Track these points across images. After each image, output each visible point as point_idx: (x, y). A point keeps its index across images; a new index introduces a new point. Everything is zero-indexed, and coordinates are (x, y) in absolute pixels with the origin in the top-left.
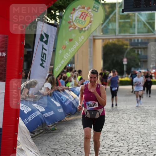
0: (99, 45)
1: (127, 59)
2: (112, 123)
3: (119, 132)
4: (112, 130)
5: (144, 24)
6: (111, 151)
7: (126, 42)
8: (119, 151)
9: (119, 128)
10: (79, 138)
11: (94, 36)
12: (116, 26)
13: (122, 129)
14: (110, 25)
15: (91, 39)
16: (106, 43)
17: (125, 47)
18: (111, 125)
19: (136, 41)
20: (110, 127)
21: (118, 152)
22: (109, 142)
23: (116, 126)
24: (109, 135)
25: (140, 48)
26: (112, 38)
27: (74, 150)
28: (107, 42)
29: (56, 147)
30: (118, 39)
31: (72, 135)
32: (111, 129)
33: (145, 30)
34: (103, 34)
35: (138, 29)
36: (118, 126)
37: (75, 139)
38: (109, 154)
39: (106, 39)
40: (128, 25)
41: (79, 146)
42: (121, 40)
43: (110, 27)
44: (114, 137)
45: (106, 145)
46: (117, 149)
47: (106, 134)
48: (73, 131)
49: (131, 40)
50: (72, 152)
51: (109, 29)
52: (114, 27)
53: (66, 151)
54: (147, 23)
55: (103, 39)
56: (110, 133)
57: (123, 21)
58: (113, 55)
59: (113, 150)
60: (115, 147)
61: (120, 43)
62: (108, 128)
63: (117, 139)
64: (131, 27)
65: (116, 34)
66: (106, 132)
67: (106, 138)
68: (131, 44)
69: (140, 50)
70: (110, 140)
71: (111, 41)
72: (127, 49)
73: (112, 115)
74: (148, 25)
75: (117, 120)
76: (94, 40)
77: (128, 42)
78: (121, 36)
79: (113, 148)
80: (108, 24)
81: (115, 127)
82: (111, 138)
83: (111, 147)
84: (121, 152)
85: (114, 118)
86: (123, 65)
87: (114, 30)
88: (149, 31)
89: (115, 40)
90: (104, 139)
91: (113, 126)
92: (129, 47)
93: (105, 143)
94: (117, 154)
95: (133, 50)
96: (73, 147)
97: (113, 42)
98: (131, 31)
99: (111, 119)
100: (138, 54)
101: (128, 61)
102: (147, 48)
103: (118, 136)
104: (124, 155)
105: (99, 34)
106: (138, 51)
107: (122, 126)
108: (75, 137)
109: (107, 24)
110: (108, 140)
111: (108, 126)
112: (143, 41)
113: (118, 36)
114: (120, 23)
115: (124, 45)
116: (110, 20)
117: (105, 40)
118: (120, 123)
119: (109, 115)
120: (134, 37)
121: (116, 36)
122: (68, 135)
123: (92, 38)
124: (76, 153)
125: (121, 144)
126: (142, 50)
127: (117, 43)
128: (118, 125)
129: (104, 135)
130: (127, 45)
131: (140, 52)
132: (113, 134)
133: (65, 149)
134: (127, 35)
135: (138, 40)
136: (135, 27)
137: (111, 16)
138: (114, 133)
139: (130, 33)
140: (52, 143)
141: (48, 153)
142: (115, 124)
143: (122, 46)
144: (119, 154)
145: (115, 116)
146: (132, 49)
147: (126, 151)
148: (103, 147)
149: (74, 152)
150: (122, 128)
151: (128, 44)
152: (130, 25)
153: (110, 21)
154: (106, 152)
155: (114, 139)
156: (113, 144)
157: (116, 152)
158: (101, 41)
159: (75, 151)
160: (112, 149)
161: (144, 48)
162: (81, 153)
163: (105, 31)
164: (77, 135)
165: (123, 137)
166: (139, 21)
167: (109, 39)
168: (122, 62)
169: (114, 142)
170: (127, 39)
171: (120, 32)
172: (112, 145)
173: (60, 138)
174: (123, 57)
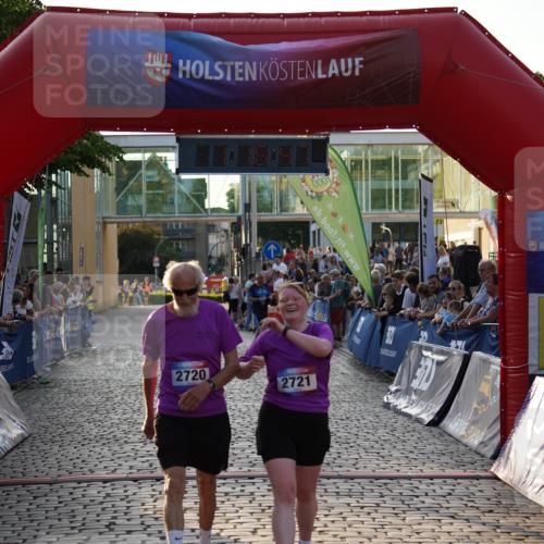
0: (113, 232)
1: (160, 257)
5: (188, 199)
7: (156, 229)
10: (92, 397)
12: (142, 201)
14: (130, 198)
15: (98, 223)
16: (124, 229)
17: (156, 237)
19: (174, 227)
25: (182, 239)
26: (134, 221)
28: (125, 227)
29: (55, 414)
30: (145, 222)
33: (190, 208)
34: (118, 214)
35: (180, 206)
39: (123, 223)
40: (160, 199)
42: (148, 224)
43: (130, 202)
49: (165, 224)
51: (128, 206)
52: (139, 203)
54: (193, 196)
55: (118, 223)
57: (151, 192)
58: (135, 251)
61: (148, 230)
64: (164, 203)
65: (141, 214)
68: (166, 233)
69: (180, 243)
71: (130, 226)
72: (159, 239)
74: (194, 201)
76: (105, 224)
77: (160, 229)
78: (150, 218)
80: (126, 196)
86: (154, 268)
87: (139, 209)
88: (195, 210)
89: (138, 224)
92: (162, 237)
95: (168, 243)
96: (85, 413)
97: (135, 228)
98: (165, 209)
100: (178, 250)
101: (160, 262)
102: (193, 239)
105: (111, 212)
106: (178, 244)
109: (123, 197)
112: (186, 227)
113: (146, 217)
114: (147, 195)
115: (154, 232)
116: (129, 189)
117: (121, 225)
120: (172, 219)
121: (141, 217)
123: (101, 220)
126: (185, 242)
127: (141, 230)
130: (159, 234)
131: (180, 247)
134: (159, 216)
135: (177, 226)
136: (172, 203)
137: (131, 183)
139: (164, 213)
140: (46, 406)
141: (42, 424)
143: (150, 236)
146: (169, 240)
151: (161, 232)
152: (163, 199)
153: (131, 192)
158: (115, 225)
161: (188, 239)
163: (122, 208)
166: (180, 192)
167: (128, 223)
168: (152, 263)
170: (157, 224)
171: (147, 212)
173: (59, 398)
174: (153, 254)
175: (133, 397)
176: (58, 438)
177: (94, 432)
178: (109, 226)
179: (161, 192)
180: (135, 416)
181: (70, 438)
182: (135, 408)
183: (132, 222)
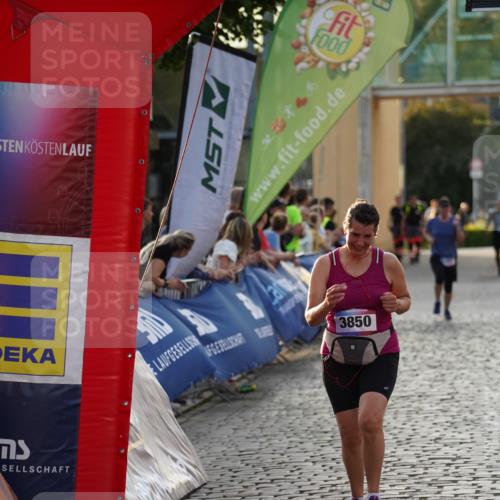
0: (393, 117)
2: (435, 367)
3: (457, 397)
4: (435, 390)
6: (430, 459)
7: (478, 107)
8: (459, 458)
9: (458, 383)
10: (327, 416)
11: (374, 89)
12: (448, 54)
13: (467, 387)
14: (428, 51)
15: (366, 99)
16: (416, 110)
17: (477, 122)
18: (433, 376)
20: (429, 380)
21: (453, 460)
22: (425, 428)
23: (449, 379)
24: (427, 407)
26: (433, 95)
27: (312, 454)
28: (416, 106)
29: (256, 446)
30: (453, 96)
31: (307, 406)
32: (431, 386)
34: (406, 81)
36: (455, 378)
37: (315, 418)
38: (426, 468)
39: (414, 98)
40: (484, 51)
41: (329, 441)
42: (462, 99)
43: (428, 58)
44: (441, 414)
45: (414, 439)
46: (452, 452)
47: (415, 405)
48: (310, 395)
49: (494, 99)
50: (306, 461)
51: (424, 66)
52: (441, 59)
53: (287, 460)
55: (405, 99)
56: (429, 399)
57: (468, 38)
58: (437, 149)
59: (439, 454)
60: (446, 445)
61: (461, 111)
62: (421, 385)
63: (450, 419)
65: (445, 81)
66: (415, 398)
67: (414, 416)
68: (497, 114)
70: (430, 424)
71: (430, 103)
72: (481, 128)
73: (436, 343)
75: (452, 359)
76: (376, 100)
77: (484, 108)
78: (463, 87)
79: (438, 449)
80: (421, 48)
81: (443, 381)
82: (432, 417)
83: (433, 446)
84: (465, 462)
85: (439, 353)
86: (470, 181)
87: (441, 70)
89: (442, 100)
90: (410, 420)
91: (439, 378)
92: (488, 122)
93: (412, 432)
94: (452, 469)
96: (309, 445)
97: (438, 107)
98: (496, 70)
99: (430, 355)
103: (454, 410)
104: (475, 470)
105: (392, 80)
107: (468, 377)
108: (315, 414)
109: (416, 48)
110: (424, 423)
111: (420, 377)
113: (453, 86)
114: (458, 44)
115: (472, 115)
116: (427, 35)
117: (410, 102)
118: (461, 368)
119: (426, 343)
121: (446, 86)
122: (294, 408)
123: (369, 94)
124: (319, 466)
125: (466, 436)
127: (449, 109)
128: (456, 373)
129: (409, 406)
130: (482, 117)
132: (437, 404)
133: (282, 452)
134: (483, 84)
137: (431, 22)
138: (442, 400)
139: (493, 78)
140: (240, 433)
141: (229, 464)
142: (444, 372)
143: (465, 120)
144: (457, 468)
145: (444, 346)
146: (499, 128)
147: (481, 459)
148: (407, 447)
149: (314, 462)
150: (467, 383)
151: (487, 114)
152: (491, 50)
153: (427, 40)
154: (414, 461)
155: (442, 419)
156: (437, 435)
157: (450, 461)
158: (398, 103)
159: (315, 459)
160: (434, 451)
162: (333, 464)
163: (411, 70)
164: (323, 408)
165: (472, 412)
167: (424, 97)
168: (467, 170)
169: (441, 429)
170: (481, 98)
171: (459, 75)
172: (436, 440)
173: (268, 418)
174: (470, 154)
175: (402, 418)
176: (253, 490)
177: (319, 480)
178: (385, 105)
179: (489, 37)
180: (400, 451)
181: (276, 491)
182: (402, 437)
183: (433, 96)
